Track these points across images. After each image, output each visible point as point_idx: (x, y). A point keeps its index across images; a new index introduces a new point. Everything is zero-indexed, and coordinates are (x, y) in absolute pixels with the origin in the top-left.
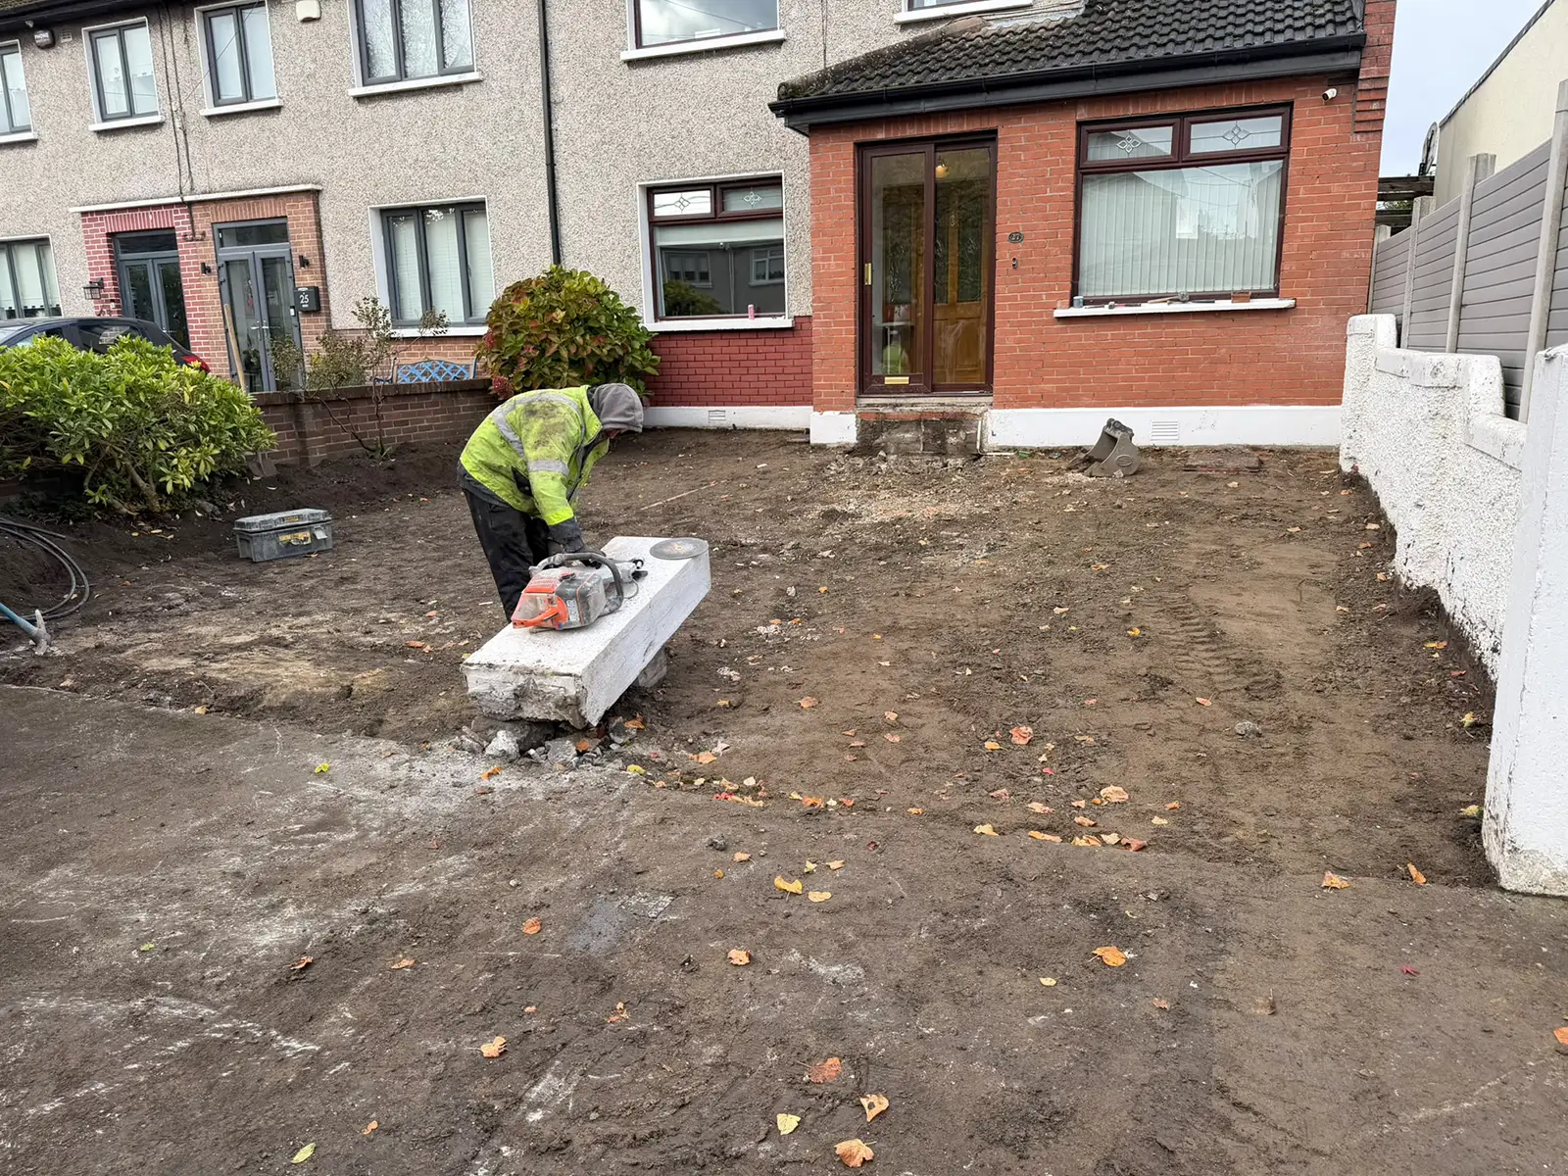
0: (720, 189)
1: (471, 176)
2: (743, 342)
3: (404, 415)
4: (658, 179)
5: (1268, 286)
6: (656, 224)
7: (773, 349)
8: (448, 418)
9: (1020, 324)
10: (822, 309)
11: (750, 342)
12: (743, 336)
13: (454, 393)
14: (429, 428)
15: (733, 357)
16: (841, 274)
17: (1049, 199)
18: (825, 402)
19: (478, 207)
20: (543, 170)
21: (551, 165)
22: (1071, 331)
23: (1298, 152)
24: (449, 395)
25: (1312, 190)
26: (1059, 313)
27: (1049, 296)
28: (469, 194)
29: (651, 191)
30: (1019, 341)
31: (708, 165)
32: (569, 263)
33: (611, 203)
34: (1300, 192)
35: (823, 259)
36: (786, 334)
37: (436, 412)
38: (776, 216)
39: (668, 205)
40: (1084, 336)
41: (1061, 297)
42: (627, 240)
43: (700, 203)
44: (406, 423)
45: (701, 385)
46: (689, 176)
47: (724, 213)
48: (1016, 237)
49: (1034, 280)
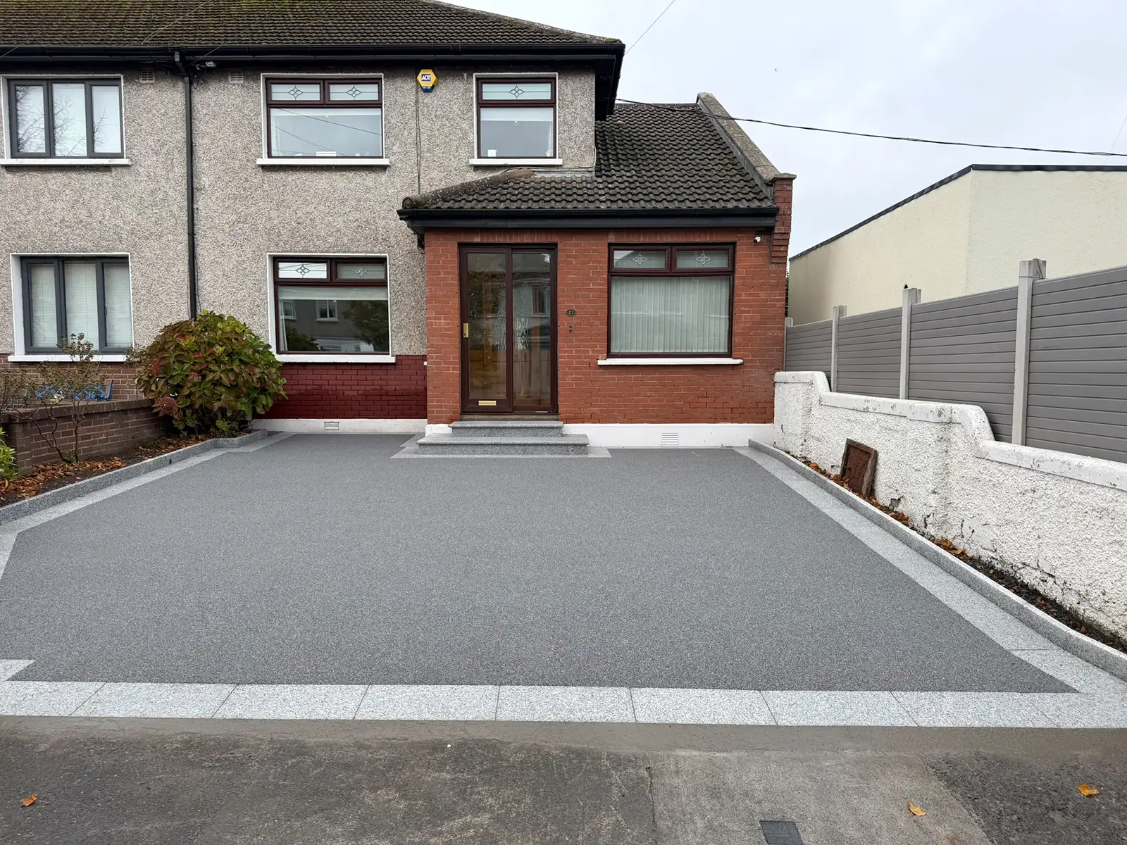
0: (334, 263)
1: (115, 237)
3: (89, 430)
4: (285, 252)
5: (724, 350)
6: (279, 283)
7: (378, 377)
8: (120, 432)
9: (576, 368)
11: (360, 372)
12: (354, 367)
13: (125, 411)
14: (106, 440)
15: (346, 382)
16: (449, 329)
17: (592, 290)
18: (436, 417)
19: (122, 261)
20: (184, 238)
21: (192, 235)
22: (608, 375)
23: (740, 272)
24: (121, 413)
25: (750, 295)
26: (600, 362)
27: (593, 351)
28: (112, 251)
29: (276, 260)
30: (573, 379)
31: (327, 245)
32: (205, 307)
33: (244, 266)
34: (741, 296)
35: (435, 318)
36: (389, 367)
37: (112, 427)
38: (382, 284)
39: (289, 271)
40: (616, 377)
41: (601, 352)
42: (257, 294)
43: (319, 272)
44: (89, 437)
45: (319, 403)
46: (311, 252)
47: (336, 280)
48: (571, 313)
49: (582, 341)
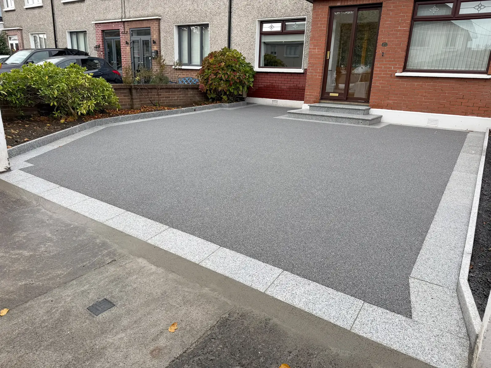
0: (284, 22)
1: (205, 15)
2: (286, 77)
3: (169, 95)
4: (264, 18)
5: (484, 69)
6: (262, 34)
7: (296, 80)
8: (184, 97)
9: (382, 77)
10: (311, 67)
11: (289, 77)
12: (286, 75)
13: (187, 88)
14: (177, 99)
15: (282, 82)
16: (319, 55)
17: (399, 30)
18: (308, 100)
19: (207, 26)
20: (227, 14)
21: (230, 12)
22: (401, 81)
24: (185, 89)
26: (397, 74)
27: (394, 68)
28: (204, 22)
29: (262, 23)
30: (380, 84)
31: (281, 14)
32: (233, 47)
33: (248, 26)
35: (313, 49)
36: (301, 75)
37: (180, 94)
38: (302, 32)
39: (267, 28)
40: (405, 83)
41: (399, 68)
42: (252, 39)
43: (277, 27)
44: (169, 97)
45: (271, 91)
46: (274, 17)
47: (285, 31)
48: (385, 44)
49: (390, 61)
